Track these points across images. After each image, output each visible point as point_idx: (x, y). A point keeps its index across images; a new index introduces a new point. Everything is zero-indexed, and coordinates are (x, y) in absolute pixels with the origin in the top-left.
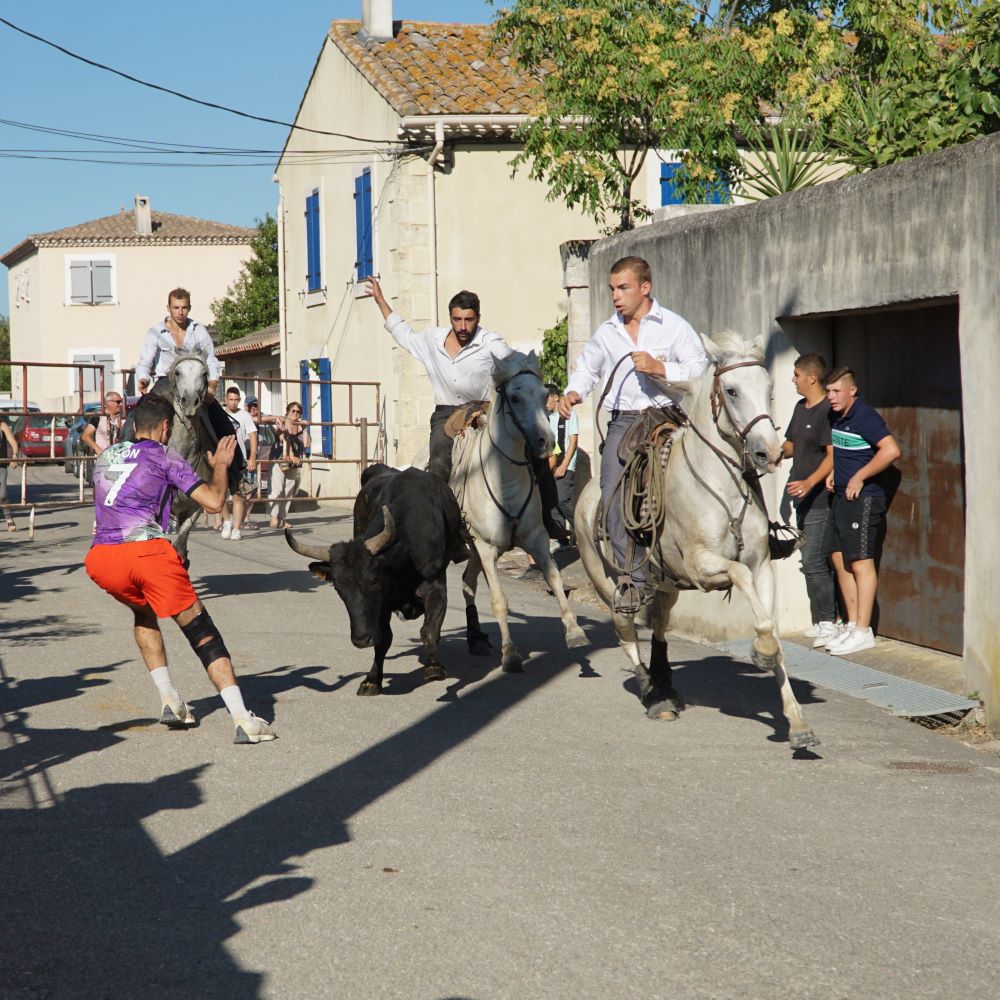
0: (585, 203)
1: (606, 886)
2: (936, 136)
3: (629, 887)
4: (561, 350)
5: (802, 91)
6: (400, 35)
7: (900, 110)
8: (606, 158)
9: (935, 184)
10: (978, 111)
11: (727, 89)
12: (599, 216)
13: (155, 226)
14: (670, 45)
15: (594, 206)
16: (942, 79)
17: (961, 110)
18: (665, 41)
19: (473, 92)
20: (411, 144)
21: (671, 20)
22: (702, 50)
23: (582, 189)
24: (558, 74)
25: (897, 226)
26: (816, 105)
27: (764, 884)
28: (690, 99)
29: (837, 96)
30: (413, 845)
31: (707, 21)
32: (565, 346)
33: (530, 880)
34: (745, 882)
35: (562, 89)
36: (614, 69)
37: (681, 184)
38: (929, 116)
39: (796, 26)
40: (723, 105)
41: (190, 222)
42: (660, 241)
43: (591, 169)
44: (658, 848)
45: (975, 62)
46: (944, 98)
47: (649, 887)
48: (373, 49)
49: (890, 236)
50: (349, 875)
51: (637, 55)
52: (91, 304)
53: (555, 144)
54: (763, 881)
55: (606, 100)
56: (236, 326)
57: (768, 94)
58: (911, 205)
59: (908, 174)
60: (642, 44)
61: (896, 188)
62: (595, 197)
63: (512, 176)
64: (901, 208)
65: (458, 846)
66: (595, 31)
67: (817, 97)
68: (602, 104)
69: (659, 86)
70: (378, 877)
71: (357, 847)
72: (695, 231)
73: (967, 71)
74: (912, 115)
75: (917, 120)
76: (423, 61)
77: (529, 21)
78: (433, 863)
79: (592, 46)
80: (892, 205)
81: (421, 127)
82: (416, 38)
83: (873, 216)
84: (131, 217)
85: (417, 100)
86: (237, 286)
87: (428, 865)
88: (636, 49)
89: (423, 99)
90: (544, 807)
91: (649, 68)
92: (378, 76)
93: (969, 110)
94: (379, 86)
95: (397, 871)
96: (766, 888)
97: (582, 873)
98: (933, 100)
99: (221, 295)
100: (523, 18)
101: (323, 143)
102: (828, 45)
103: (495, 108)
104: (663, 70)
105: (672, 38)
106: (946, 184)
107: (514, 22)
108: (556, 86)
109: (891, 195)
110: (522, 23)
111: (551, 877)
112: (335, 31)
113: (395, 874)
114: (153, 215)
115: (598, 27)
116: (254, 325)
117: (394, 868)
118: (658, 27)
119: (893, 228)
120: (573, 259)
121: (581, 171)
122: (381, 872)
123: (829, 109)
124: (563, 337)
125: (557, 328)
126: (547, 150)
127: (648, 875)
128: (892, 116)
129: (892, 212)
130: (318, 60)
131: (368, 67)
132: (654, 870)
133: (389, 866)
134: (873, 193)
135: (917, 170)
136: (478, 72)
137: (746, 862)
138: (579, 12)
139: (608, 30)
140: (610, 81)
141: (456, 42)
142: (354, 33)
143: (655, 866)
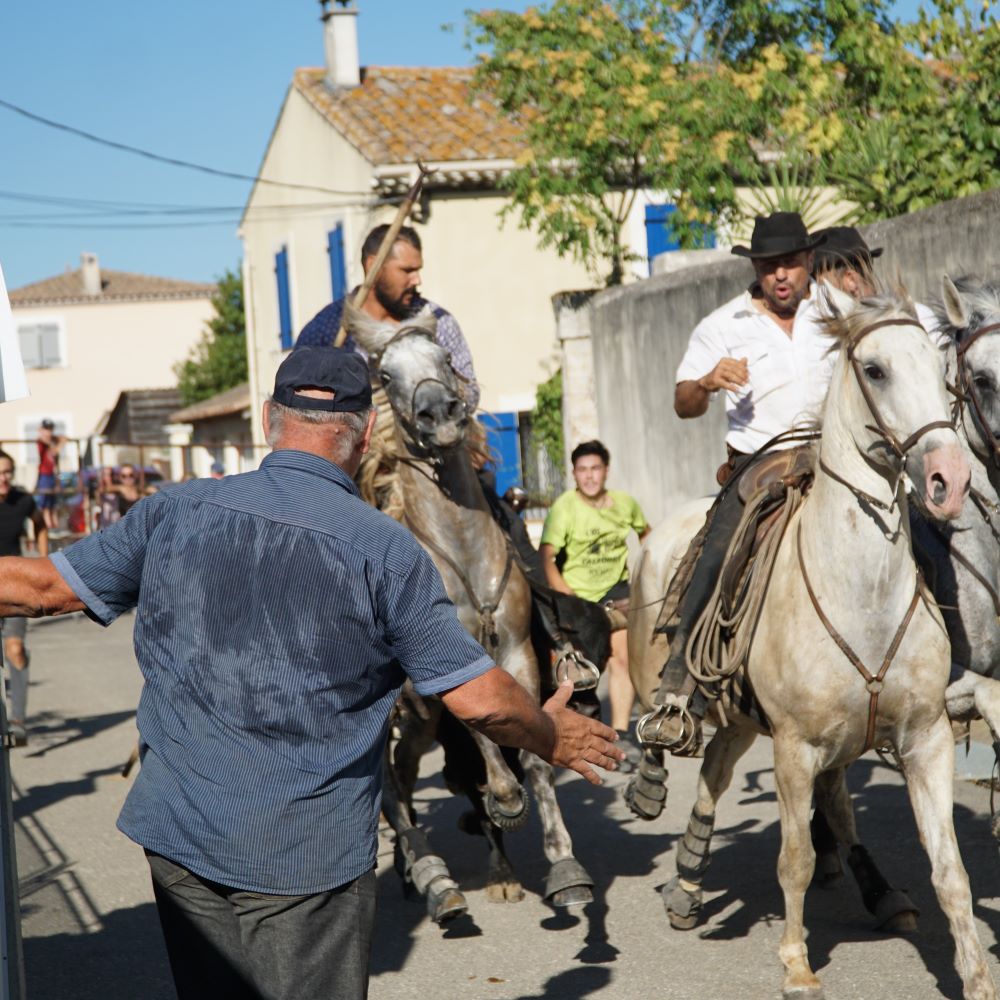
0: (575, 252)
1: (725, 986)
2: (950, 174)
3: (749, 986)
4: (555, 404)
5: (800, 126)
6: (366, 82)
7: (910, 149)
8: (595, 204)
9: (970, 230)
10: (989, 146)
11: (718, 128)
12: (591, 265)
13: (104, 284)
14: (656, 86)
15: (585, 254)
16: (950, 115)
17: (971, 146)
18: (653, 81)
19: (447, 139)
20: (385, 196)
21: (656, 59)
22: (690, 89)
23: (573, 237)
24: (542, 120)
25: (930, 273)
26: (816, 140)
27: (886, 975)
28: (681, 141)
29: (836, 130)
30: (511, 950)
31: (692, 58)
32: (560, 401)
33: (645, 983)
34: (866, 974)
35: (548, 135)
36: (600, 112)
37: (676, 228)
38: (940, 153)
39: (787, 60)
40: (716, 146)
41: (140, 279)
42: (669, 293)
43: (582, 216)
44: (766, 940)
45: (983, 96)
46: (952, 134)
47: (769, 984)
48: (341, 98)
49: (924, 283)
50: (454, 988)
51: (625, 96)
52: (41, 368)
53: (542, 192)
54: (883, 972)
55: (595, 145)
56: (201, 387)
57: (758, 131)
58: (945, 250)
59: (940, 218)
60: (629, 86)
61: (927, 233)
62: (585, 245)
63: (500, 228)
64: (934, 254)
65: (558, 949)
66: (579, 74)
67: (817, 132)
68: (589, 150)
69: (648, 128)
70: (485, 988)
71: (454, 956)
72: (707, 282)
73: (976, 106)
74: (923, 153)
75: (929, 158)
76: (392, 108)
77: (511, 67)
78: (538, 970)
79: (577, 89)
80: (923, 251)
81: (396, 178)
82: (383, 84)
83: (903, 263)
84: (78, 277)
85: (390, 150)
86: (200, 346)
87: (534, 973)
88: (623, 90)
89: (396, 148)
90: (635, 902)
91: (637, 110)
92: (347, 126)
93: (980, 145)
94: (350, 137)
95: (502, 981)
96: (889, 979)
97: (696, 973)
98: (943, 137)
99: (182, 356)
100: (505, 63)
101: (289, 197)
102: (822, 79)
103: (470, 154)
104: (653, 110)
105: (658, 78)
106: (982, 230)
107: (494, 67)
108: (541, 132)
109: (922, 241)
110: (503, 68)
111: (666, 980)
112: (299, 80)
113: (502, 983)
114: (102, 273)
115: (582, 69)
116: (219, 386)
117: (499, 978)
118: (643, 68)
119: (926, 275)
120: (566, 311)
121: (570, 218)
122: (487, 982)
123: (829, 143)
124: (558, 391)
125: (551, 382)
126: (535, 199)
127: (764, 972)
128: (902, 154)
129: (924, 258)
130: (282, 110)
131: (336, 117)
132: (769, 965)
133: (493, 976)
134: (902, 239)
135: (950, 215)
136: (452, 118)
137: (859, 951)
138: (560, 55)
139: (591, 72)
140: (598, 125)
141: (424, 86)
142: (319, 82)
143: (769, 962)
